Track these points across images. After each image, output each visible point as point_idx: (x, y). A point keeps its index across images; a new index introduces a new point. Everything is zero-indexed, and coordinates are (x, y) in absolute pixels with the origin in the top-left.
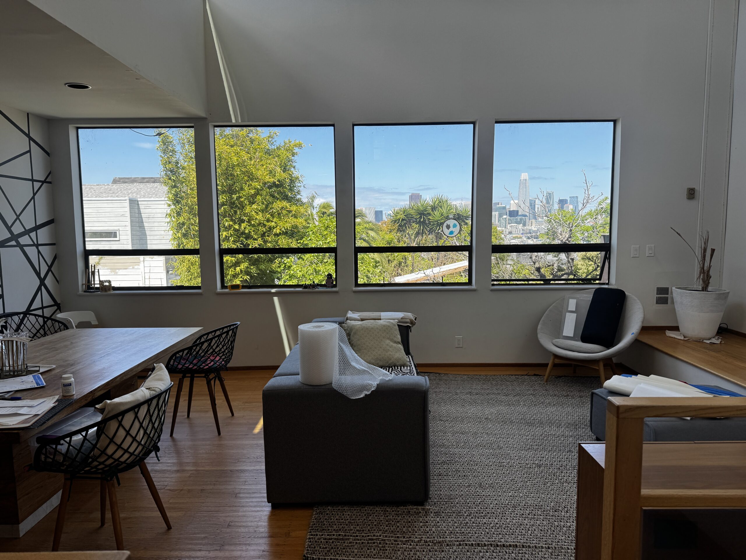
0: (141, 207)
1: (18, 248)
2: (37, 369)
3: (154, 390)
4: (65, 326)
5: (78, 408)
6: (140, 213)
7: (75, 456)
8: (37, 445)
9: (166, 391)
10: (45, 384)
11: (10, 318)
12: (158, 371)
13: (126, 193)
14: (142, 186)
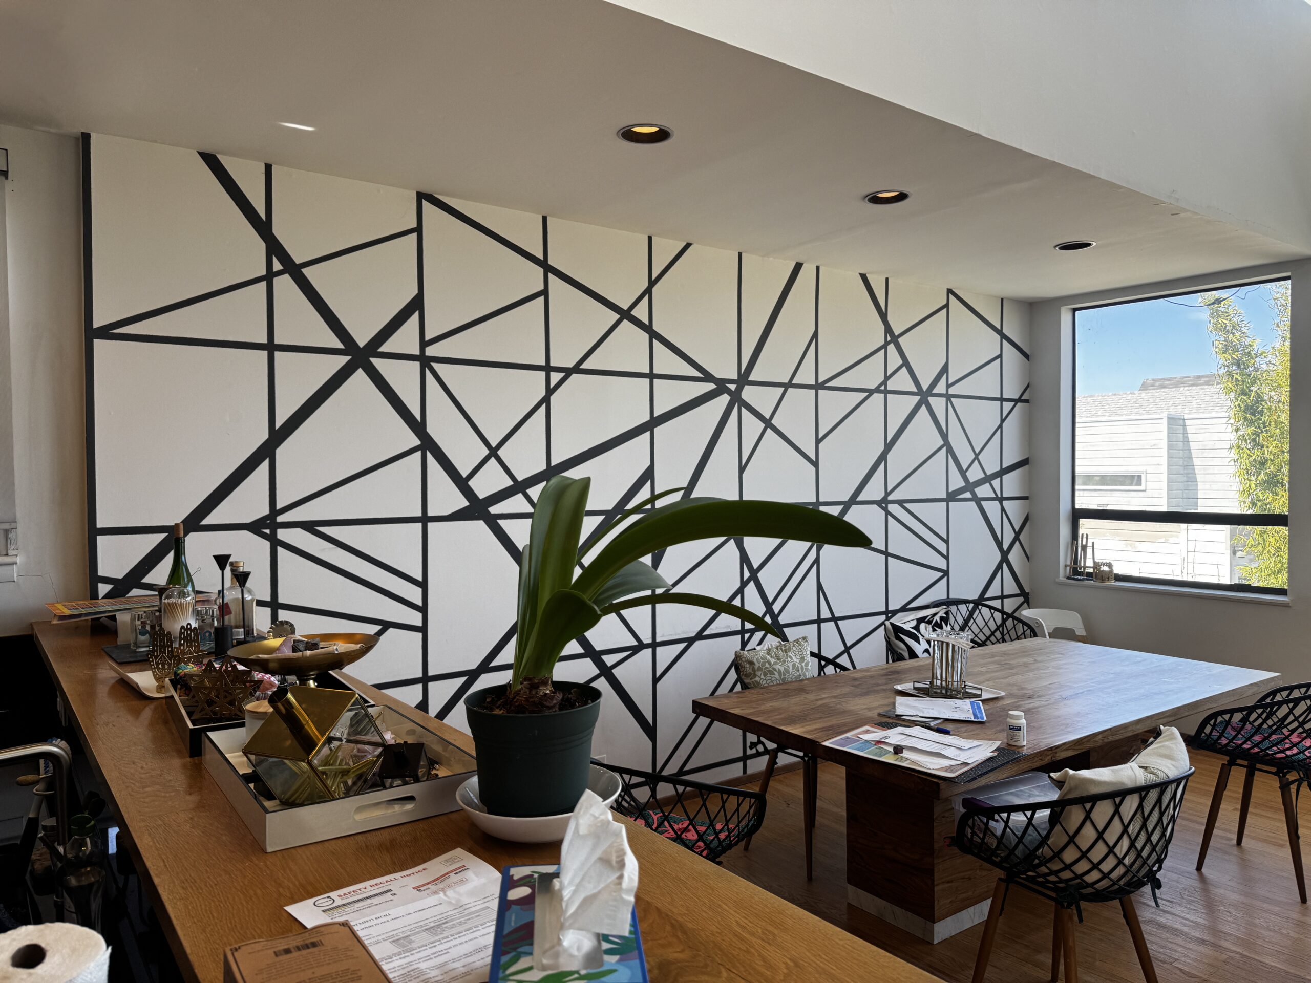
0: (1190, 430)
1: (973, 503)
2: (978, 692)
3: (1153, 773)
4: (1033, 631)
5: (1028, 769)
6: (1186, 441)
7: (1014, 845)
8: (963, 811)
9: (1178, 781)
10: (985, 719)
11: (955, 606)
12: (1167, 741)
13: (1162, 406)
14: (1194, 391)
